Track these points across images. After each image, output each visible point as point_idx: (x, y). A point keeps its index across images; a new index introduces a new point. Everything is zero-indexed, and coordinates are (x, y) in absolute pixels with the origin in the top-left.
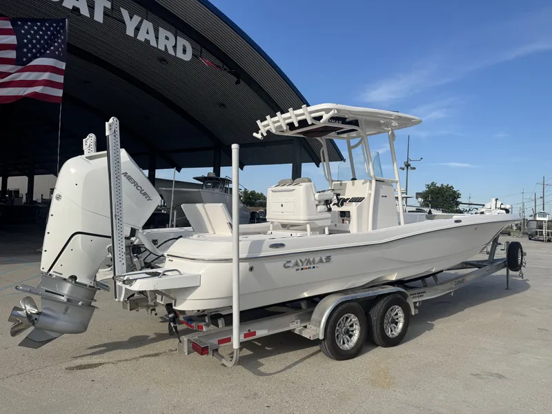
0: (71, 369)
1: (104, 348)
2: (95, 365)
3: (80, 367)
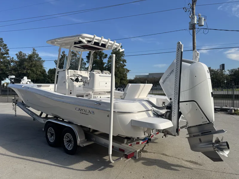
0: (200, 165)
1: (173, 167)
2: (190, 161)
3: (196, 163)
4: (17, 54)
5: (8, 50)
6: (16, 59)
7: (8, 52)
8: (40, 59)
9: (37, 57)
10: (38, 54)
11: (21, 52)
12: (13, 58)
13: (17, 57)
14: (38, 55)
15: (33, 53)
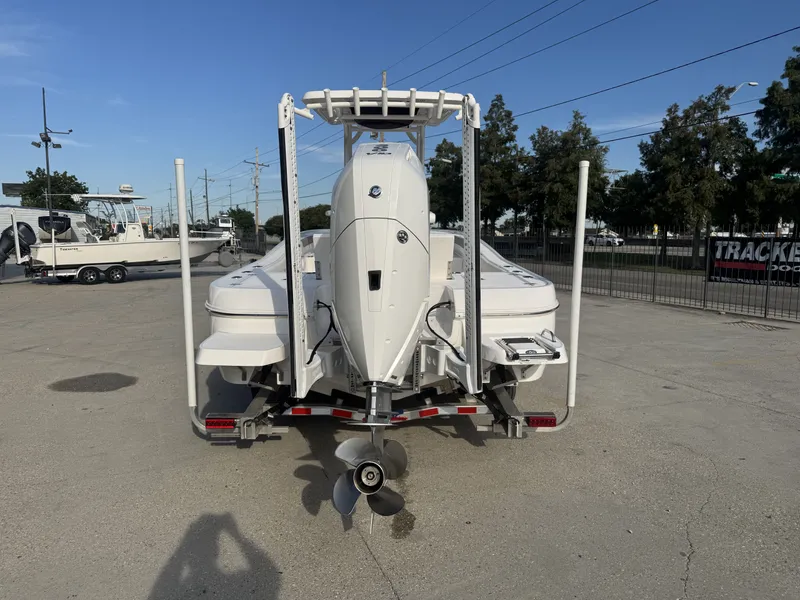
4: (532, 138)
5: (515, 128)
6: (530, 150)
7: (515, 133)
8: (594, 142)
9: (585, 139)
10: (588, 127)
11: (544, 128)
12: (522, 149)
13: (534, 146)
14: (587, 132)
15: (575, 126)
